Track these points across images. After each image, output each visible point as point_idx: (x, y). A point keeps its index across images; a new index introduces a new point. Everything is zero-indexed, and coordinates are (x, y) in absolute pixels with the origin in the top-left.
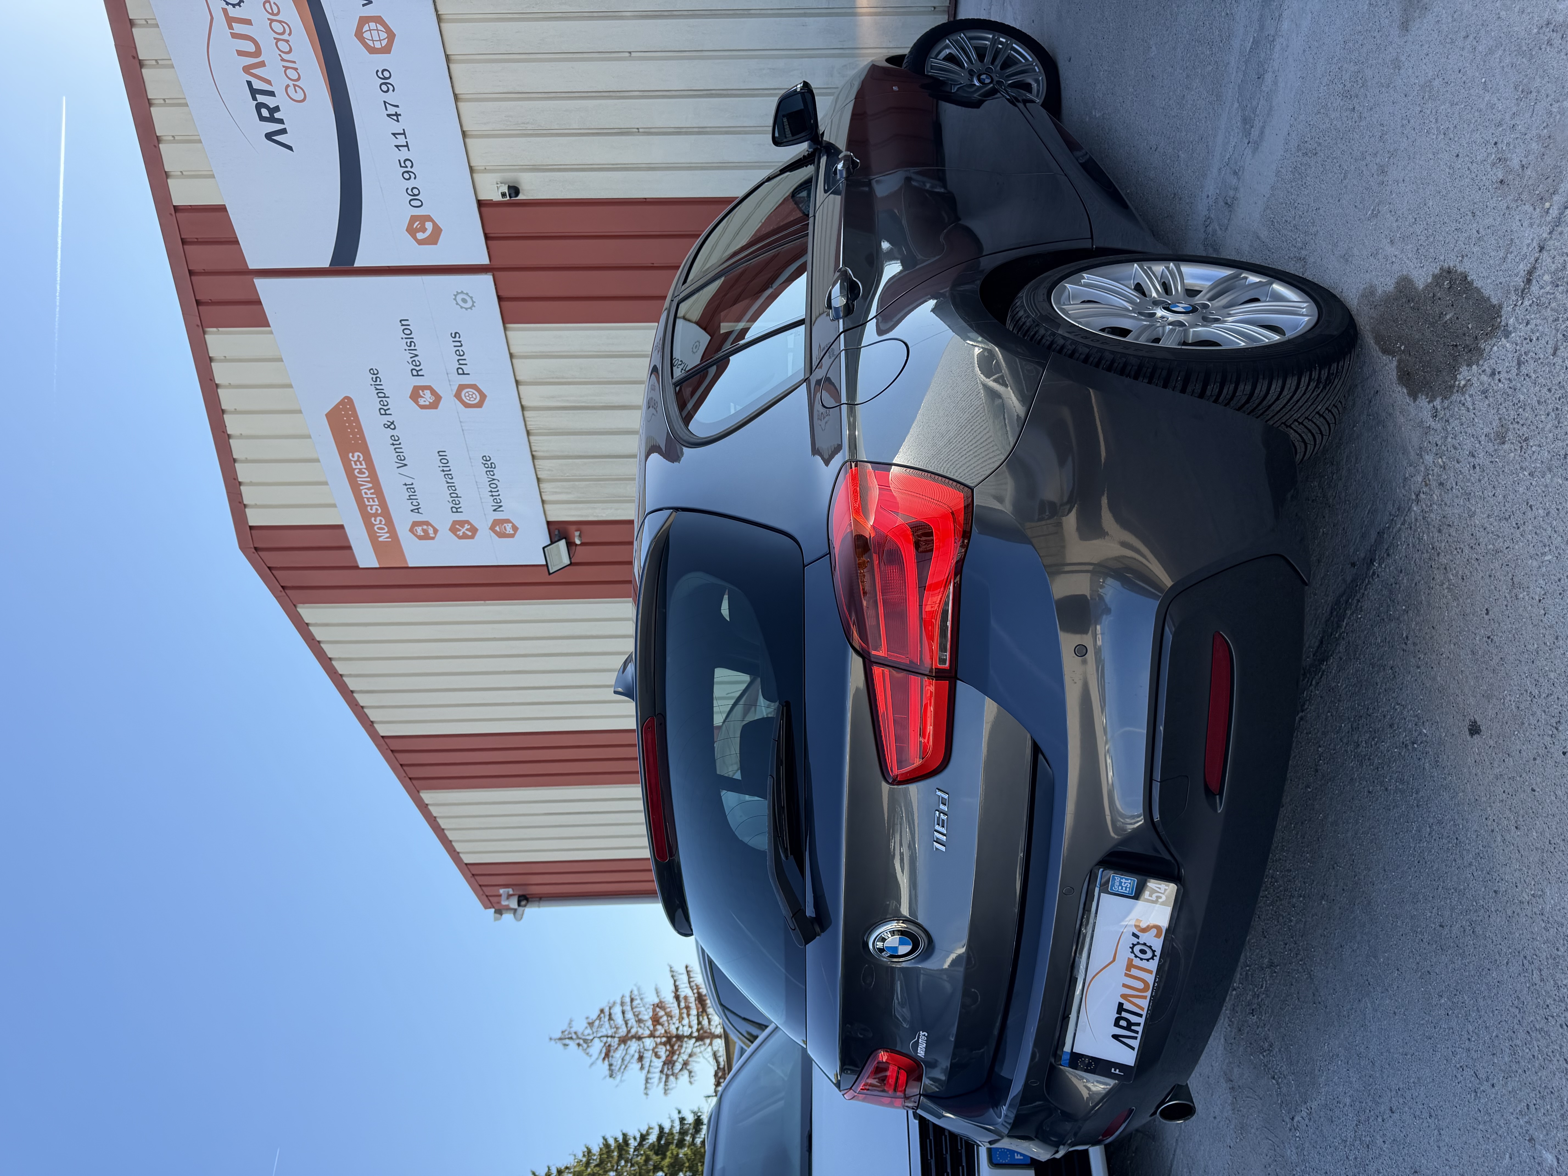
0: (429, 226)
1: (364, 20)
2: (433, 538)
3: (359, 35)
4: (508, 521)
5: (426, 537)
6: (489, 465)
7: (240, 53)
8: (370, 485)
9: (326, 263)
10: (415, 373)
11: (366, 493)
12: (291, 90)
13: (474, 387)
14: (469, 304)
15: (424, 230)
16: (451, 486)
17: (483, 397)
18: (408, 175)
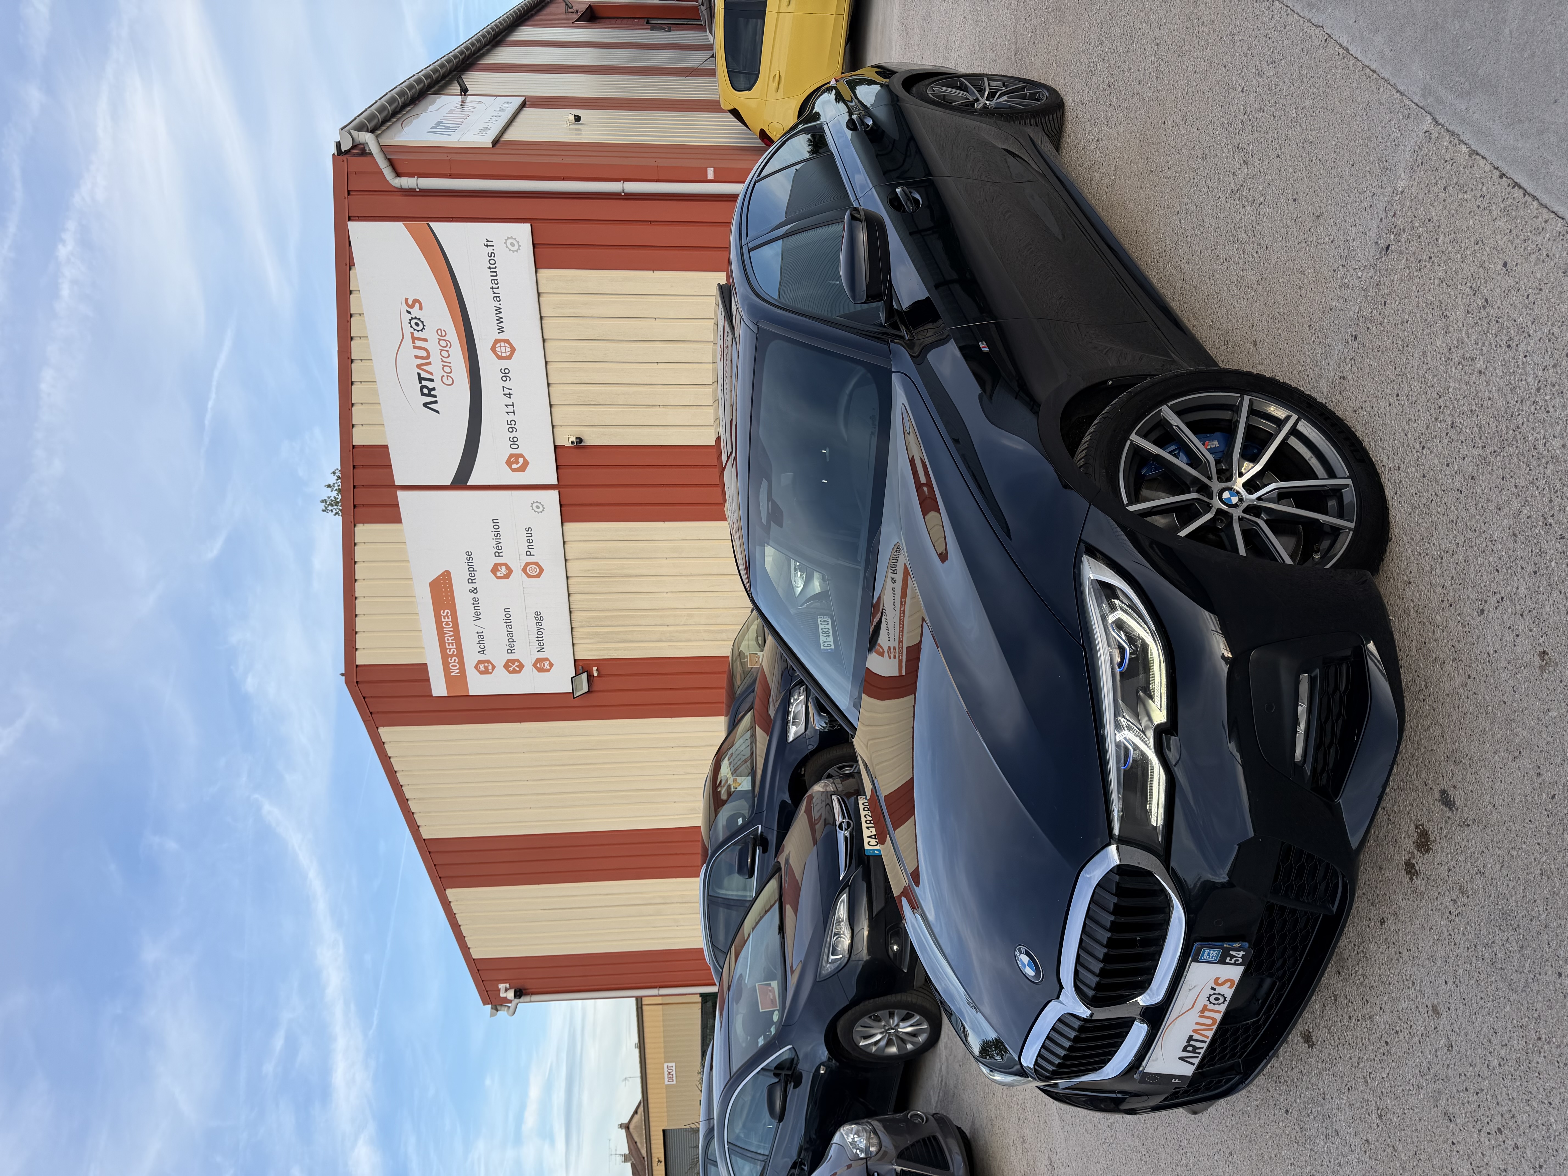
0: (521, 460)
1: (497, 341)
2: (491, 673)
3: (493, 349)
4: (547, 659)
5: (486, 672)
6: (539, 618)
7: (416, 357)
8: (452, 633)
9: (449, 483)
10: (497, 554)
11: (448, 640)
12: (445, 379)
13: (537, 564)
14: (541, 509)
15: (517, 463)
16: (510, 634)
17: (541, 570)
18: (512, 429)
